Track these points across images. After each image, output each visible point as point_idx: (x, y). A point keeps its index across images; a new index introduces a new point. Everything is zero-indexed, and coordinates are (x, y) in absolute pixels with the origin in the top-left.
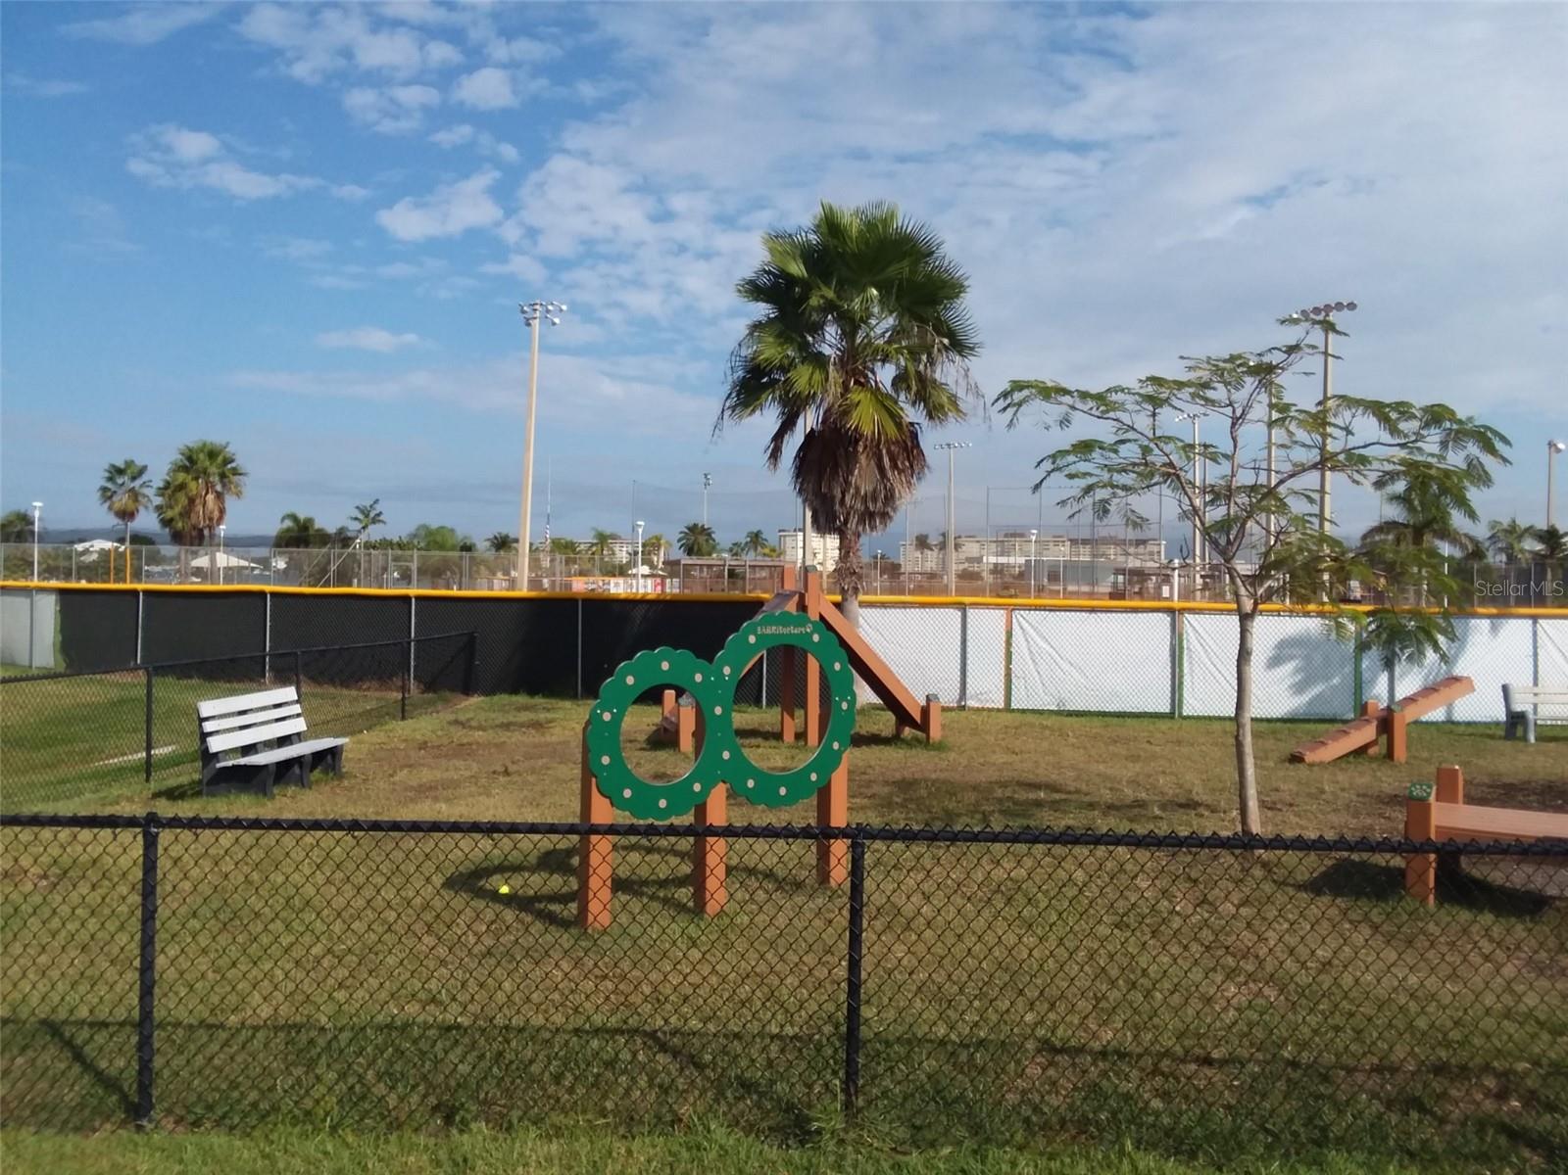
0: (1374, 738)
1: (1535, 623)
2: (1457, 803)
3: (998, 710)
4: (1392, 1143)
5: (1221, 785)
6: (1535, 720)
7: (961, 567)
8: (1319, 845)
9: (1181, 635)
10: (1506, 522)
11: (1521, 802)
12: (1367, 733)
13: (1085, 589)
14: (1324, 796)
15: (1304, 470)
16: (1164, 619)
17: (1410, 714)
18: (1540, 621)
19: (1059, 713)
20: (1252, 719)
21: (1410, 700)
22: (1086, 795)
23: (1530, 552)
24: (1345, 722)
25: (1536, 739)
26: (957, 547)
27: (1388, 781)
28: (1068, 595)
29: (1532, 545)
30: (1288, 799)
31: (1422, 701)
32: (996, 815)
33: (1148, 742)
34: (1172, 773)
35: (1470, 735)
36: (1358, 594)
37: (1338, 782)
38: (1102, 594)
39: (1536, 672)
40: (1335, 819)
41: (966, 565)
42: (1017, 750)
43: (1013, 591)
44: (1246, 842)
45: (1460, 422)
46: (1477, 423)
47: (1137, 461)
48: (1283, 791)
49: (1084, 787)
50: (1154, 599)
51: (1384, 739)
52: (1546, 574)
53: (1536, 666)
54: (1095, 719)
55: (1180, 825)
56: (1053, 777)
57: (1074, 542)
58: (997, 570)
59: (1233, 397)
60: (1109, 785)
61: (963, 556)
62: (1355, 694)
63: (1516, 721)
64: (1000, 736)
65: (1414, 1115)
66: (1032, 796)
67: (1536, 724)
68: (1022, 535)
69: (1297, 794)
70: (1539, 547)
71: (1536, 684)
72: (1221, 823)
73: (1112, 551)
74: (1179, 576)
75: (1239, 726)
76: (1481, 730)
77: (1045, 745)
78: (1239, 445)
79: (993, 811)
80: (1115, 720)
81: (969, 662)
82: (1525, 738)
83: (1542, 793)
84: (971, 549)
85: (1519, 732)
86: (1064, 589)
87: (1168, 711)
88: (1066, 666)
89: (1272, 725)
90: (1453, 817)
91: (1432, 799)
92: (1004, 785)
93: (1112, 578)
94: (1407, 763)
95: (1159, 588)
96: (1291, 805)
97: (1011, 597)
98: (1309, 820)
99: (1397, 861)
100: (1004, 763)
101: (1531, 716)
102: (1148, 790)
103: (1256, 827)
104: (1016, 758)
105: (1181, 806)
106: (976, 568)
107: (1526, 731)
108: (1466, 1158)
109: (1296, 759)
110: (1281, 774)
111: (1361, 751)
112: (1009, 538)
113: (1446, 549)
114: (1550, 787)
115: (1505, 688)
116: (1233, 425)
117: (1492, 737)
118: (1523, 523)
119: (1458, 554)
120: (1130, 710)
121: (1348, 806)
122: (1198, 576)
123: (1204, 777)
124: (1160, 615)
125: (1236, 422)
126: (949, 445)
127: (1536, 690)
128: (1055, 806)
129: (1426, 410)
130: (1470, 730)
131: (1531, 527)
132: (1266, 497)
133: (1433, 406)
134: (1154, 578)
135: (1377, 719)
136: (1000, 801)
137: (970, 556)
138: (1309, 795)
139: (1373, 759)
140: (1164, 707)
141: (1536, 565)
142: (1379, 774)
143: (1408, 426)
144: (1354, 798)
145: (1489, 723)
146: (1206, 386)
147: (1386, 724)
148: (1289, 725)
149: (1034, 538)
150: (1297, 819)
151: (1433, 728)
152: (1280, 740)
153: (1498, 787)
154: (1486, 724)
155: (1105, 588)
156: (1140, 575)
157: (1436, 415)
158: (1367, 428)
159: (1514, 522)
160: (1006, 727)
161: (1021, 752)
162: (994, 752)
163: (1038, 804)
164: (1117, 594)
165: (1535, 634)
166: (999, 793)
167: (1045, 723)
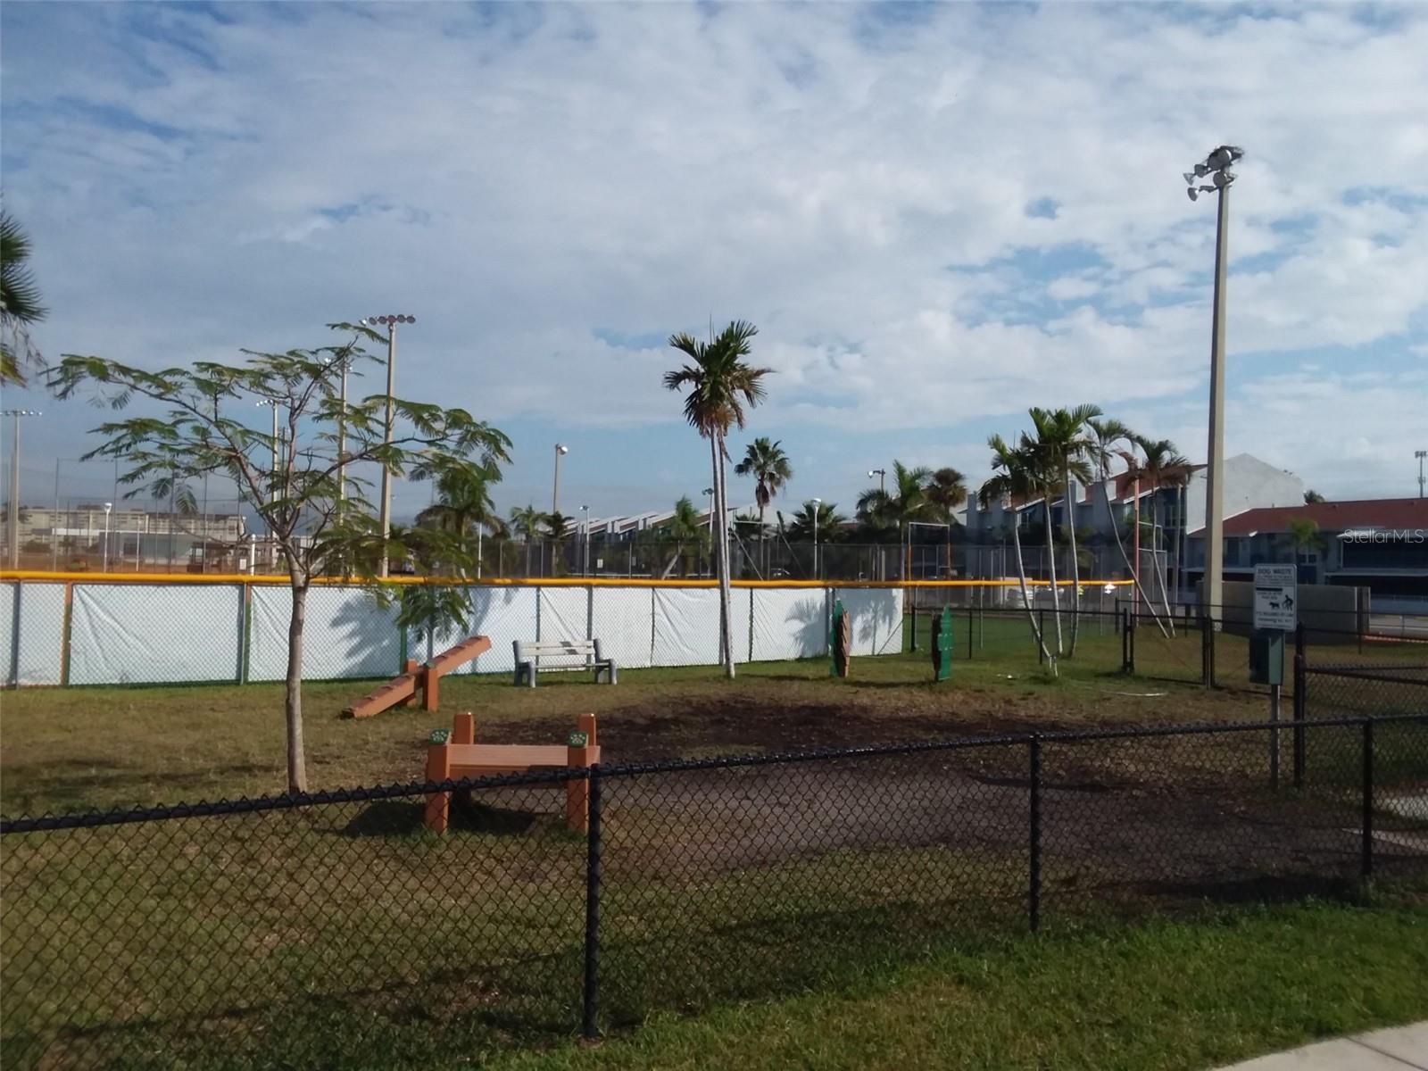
0: (412, 691)
1: (538, 590)
2: (468, 743)
3: (54, 687)
4: (394, 1052)
5: (276, 745)
6: (537, 669)
7: (28, 539)
8: (358, 794)
9: (249, 606)
10: (524, 510)
11: (521, 737)
12: (407, 688)
13: (163, 561)
14: (368, 747)
15: (352, 459)
16: (234, 592)
17: (443, 670)
18: (542, 589)
19: (122, 686)
20: (302, 681)
21: (443, 657)
22: (141, 767)
23: (541, 532)
24: (392, 678)
25: (537, 684)
26: (22, 518)
27: (421, 728)
28: (145, 568)
29: (542, 527)
30: (336, 752)
31: (451, 659)
32: (40, 797)
33: (212, 709)
34: (230, 738)
35: (490, 683)
36: (411, 567)
37: (380, 733)
38: (180, 566)
39: (538, 631)
40: (375, 767)
41: (33, 537)
42: (71, 727)
43: (83, 564)
44: (293, 800)
45: (475, 425)
46: (489, 427)
47: (199, 443)
48: (333, 745)
49: (139, 760)
50: (231, 572)
51: (420, 692)
52: (552, 550)
53: (538, 625)
54: (160, 690)
55: (234, 787)
56: (108, 752)
57: (152, 515)
58: (68, 542)
59: (293, 390)
60: (166, 755)
61: (29, 527)
62: (401, 654)
63: (523, 669)
64: (54, 714)
65: (415, 1022)
66: (83, 774)
67: (537, 672)
68: (96, 508)
69: (345, 747)
70: (548, 529)
71: (538, 640)
72: (273, 781)
73: (193, 526)
74: (256, 549)
75: (290, 690)
76: (498, 679)
77: (102, 720)
78: (296, 434)
79: (36, 794)
80: (181, 691)
81: (21, 638)
82: (528, 685)
83: (537, 728)
84: (40, 520)
85: (525, 680)
86: (141, 563)
87: (233, 678)
88: (130, 640)
89: (330, 685)
90: (466, 756)
91: (448, 742)
92: (50, 765)
93: (190, 552)
94: (438, 711)
95: (236, 563)
96: (338, 757)
97: (81, 570)
98: (353, 770)
99: (422, 799)
100: (56, 742)
101: (533, 666)
102: (205, 756)
103: (303, 784)
104: (68, 735)
105: (237, 769)
106: (44, 539)
107: (529, 679)
108: (453, 1051)
109: (347, 715)
110: (332, 729)
111: (401, 704)
112: (84, 508)
113: (481, 530)
114: (543, 723)
115: (515, 643)
116: (292, 414)
117: (504, 684)
118: (537, 510)
119: (490, 534)
120: (197, 679)
121: (387, 753)
122: (274, 550)
123: (262, 739)
124: (229, 587)
125: (294, 412)
126: (15, 412)
127: (538, 645)
128: (107, 782)
129: (448, 414)
130: (490, 679)
131: (544, 514)
132: (319, 482)
133: (455, 410)
134: (232, 551)
135: (415, 675)
136: (46, 783)
137: (37, 527)
138: (355, 747)
139: (412, 709)
140: (231, 675)
141: (545, 543)
142: (414, 722)
143: (439, 426)
144: (392, 745)
145: (504, 673)
146: (267, 376)
147: (422, 679)
148: (345, 685)
149: (108, 511)
150: (342, 770)
151: (462, 679)
152: (335, 699)
153: (505, 726)
154: (501, 674)
155: (184, 561)
156: (218, 549)
157: (458, 418)
158: (404, 426)
159: (531, 508)
160: (62, 704)
161: (76, 729)
162: (44, 732)
163: (89, 782)
164: (195, 567)
165: (538, 596)
166: (45, 774)
167: (105, 697)
